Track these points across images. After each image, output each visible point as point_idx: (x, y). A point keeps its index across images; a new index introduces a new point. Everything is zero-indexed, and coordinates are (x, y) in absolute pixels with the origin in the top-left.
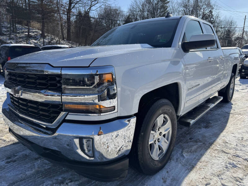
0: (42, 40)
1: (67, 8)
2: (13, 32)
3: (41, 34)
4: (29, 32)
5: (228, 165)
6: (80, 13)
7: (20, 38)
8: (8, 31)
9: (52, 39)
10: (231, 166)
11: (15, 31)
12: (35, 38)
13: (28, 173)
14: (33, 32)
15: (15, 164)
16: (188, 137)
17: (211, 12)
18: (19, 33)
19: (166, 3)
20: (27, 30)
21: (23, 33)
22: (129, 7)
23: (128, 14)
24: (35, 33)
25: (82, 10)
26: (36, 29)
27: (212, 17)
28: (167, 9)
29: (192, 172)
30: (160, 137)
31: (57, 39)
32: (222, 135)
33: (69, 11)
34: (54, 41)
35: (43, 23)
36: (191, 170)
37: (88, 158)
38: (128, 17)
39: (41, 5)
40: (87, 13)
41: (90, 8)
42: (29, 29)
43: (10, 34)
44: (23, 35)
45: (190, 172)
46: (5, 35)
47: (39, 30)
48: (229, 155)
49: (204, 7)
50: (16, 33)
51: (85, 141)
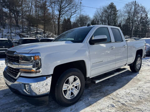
0: (43, 35)
1: (58, 17)
2: (29, 31)
3: (43, 32)
4: (37, 31)
5: (110, 105)
6: (65, 19)
7: (32, 34)
8: (26, 30)
9: (49, 34)
10: (111, 106)
11: (30, 30)
12: (40, 34)
13: (10, 101)
14: (39, 31)
15: (7, 97)
16: (98, 90)
17: (146, 15)
18: (32, 31)
19: (116, 12)
20: (36, 30)
21: (34, 31)
22: (94, 15)
23: (93, 19)
24: (40, 31)
25: (66, 18)
26: (41, 29)
27: (147, 18)
28: (116, 15)
29: (88, 107)
30: (73, 88)
31: (52, 34)
32: (118, 90)
33: (59, 19)
34: (50, 35)
35: (45, 26)
36: (88, 106)
37: (28, 93)
38: (93, 21)
39: (44, 16)
40: (69, 19)
41: (71, 17)
42: (37, 29)
43: (27, 32)
44: (34, 32)
45: (87, 107)
46: (25, 32)
47: (42, 29)
48: (114, 101)
49: (142, 13)
50: (31, 31)
51: (26, 85)
